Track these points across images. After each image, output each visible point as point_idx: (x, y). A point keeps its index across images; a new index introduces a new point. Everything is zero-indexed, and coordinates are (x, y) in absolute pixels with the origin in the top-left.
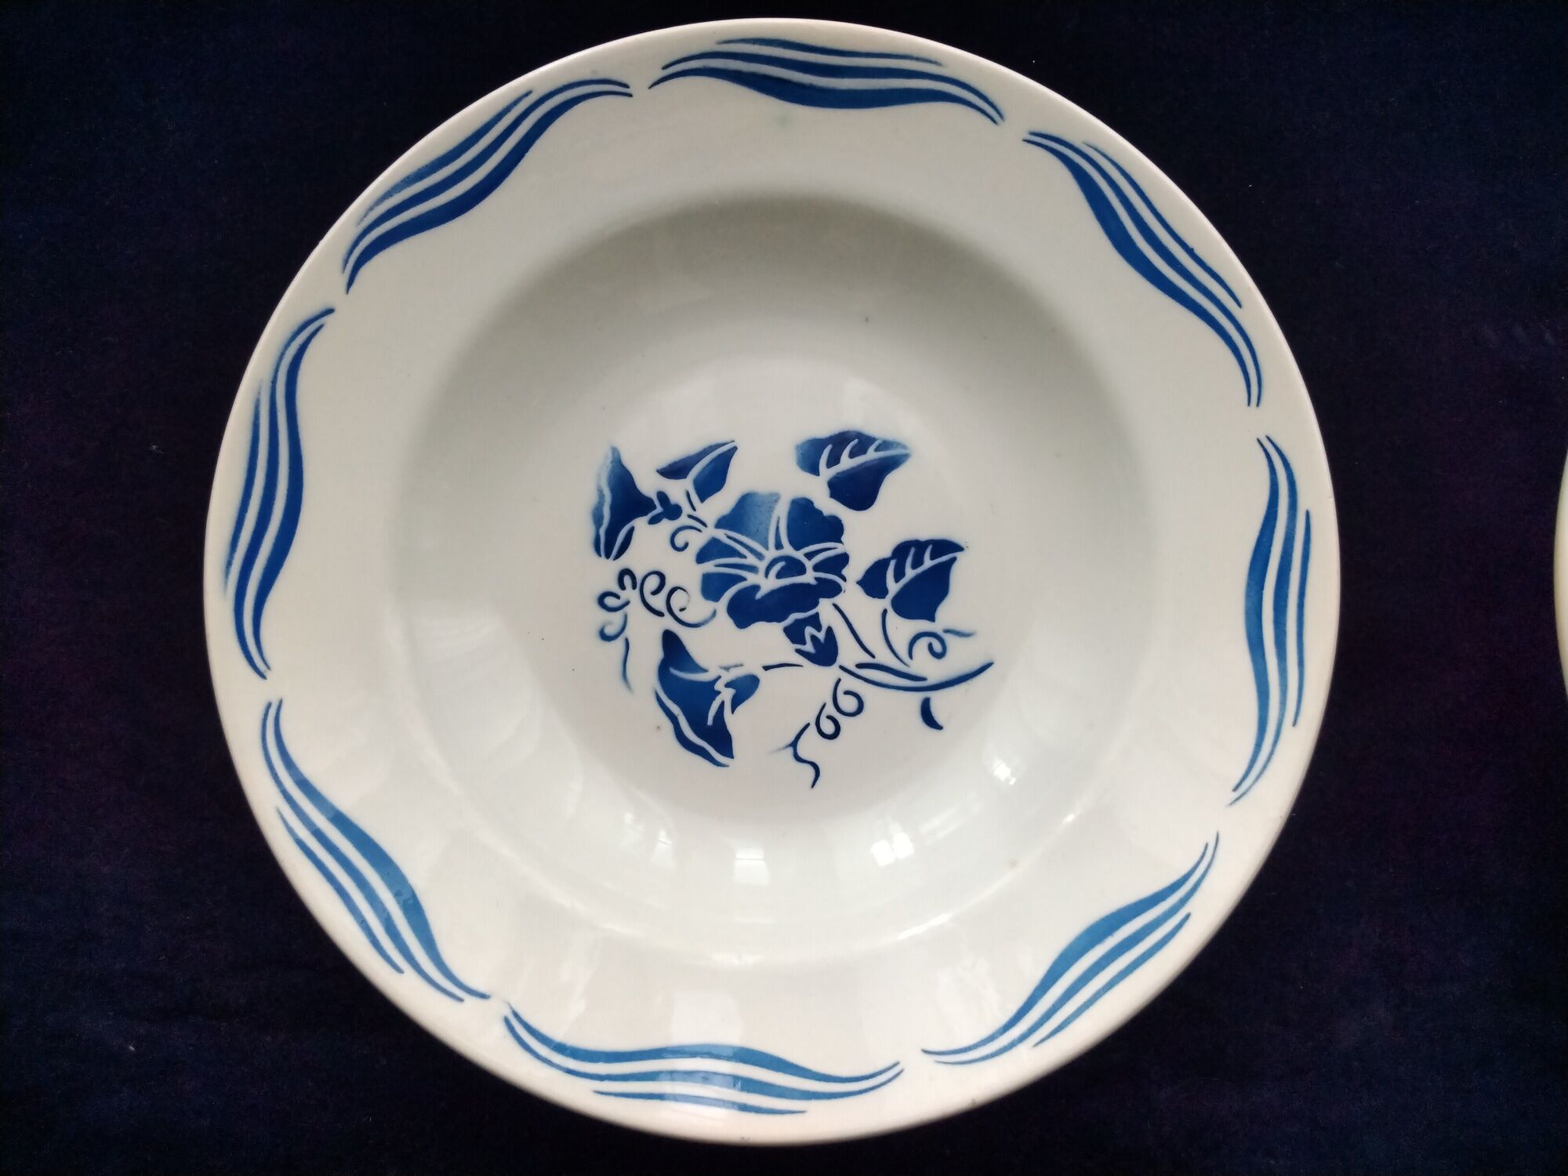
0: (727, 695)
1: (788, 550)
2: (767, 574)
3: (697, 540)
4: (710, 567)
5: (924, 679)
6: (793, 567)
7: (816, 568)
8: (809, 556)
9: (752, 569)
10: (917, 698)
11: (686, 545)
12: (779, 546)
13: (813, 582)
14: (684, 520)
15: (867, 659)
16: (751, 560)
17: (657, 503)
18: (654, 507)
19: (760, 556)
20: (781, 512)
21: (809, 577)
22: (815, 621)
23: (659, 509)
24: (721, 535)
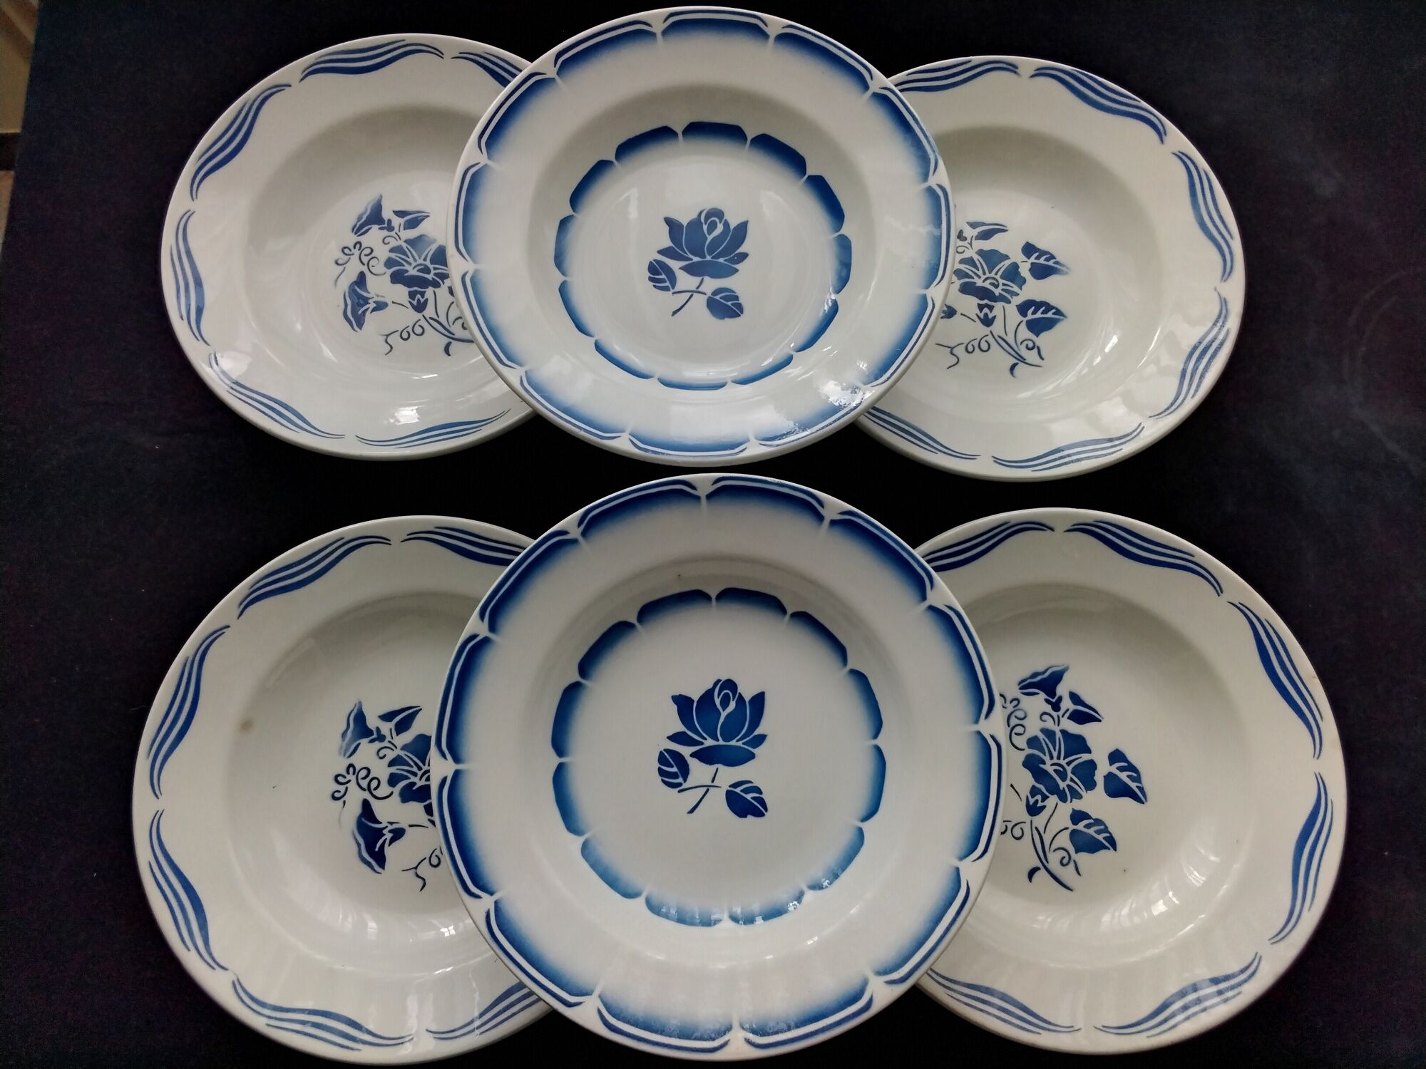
0: (372, 305)
1: (428, 263)
2: (414, 268)
3: (393, 243)
4: (393, 255)
5: (454, 335)
6: (427, 270)
7: (435, 274)
8: (435, 269)
9: (410, 264)
10: (447, 340)
11: (389, 243)
12: (425, 260)
13: (431, 279)
14: (393, 233)
15: (436, 317)
16: (411, 260)
17: (386, 222)
18: (384, 224)
19: (415, 260)
20: (434, 247)
21: (430, 277)
22: (423, 294)
23: (386, 225)
24: (404, 245)
